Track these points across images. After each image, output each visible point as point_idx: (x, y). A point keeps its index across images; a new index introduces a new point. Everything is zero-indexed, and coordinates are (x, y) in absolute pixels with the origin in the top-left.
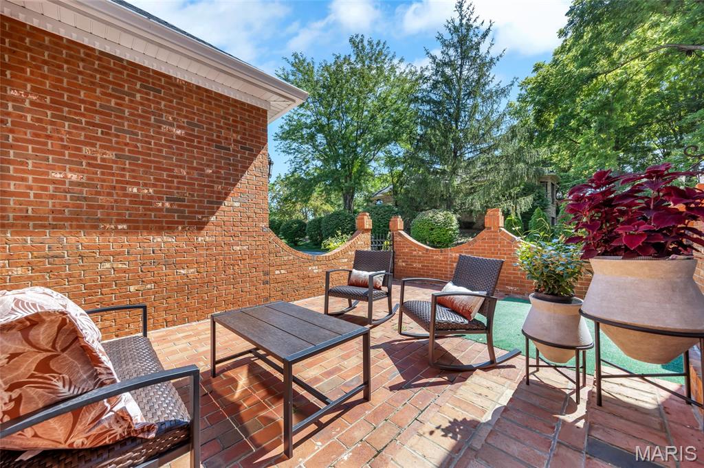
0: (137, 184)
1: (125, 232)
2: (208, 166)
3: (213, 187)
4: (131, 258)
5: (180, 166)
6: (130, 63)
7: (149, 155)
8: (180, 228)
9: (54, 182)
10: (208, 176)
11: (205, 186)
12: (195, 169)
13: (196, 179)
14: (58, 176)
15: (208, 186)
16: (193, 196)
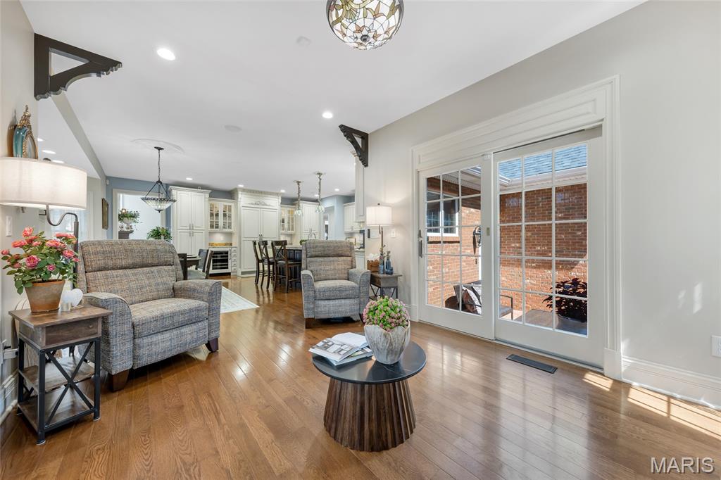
0: (540, 245)
1: (535, 268)
2: (578, 230)
3: (582, 242)
4: (537, 279)
5: (561, 234)
6: (537, 191)
7: (545, 231)
8: (561, 267)
9: (512, 247)
10: (578, 236)
11: (576, 242)
12: (569, 233)
13: (570, 239)
14: (513, 245)
15: (578, 242)
16: (568, 249)
